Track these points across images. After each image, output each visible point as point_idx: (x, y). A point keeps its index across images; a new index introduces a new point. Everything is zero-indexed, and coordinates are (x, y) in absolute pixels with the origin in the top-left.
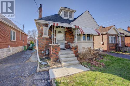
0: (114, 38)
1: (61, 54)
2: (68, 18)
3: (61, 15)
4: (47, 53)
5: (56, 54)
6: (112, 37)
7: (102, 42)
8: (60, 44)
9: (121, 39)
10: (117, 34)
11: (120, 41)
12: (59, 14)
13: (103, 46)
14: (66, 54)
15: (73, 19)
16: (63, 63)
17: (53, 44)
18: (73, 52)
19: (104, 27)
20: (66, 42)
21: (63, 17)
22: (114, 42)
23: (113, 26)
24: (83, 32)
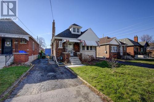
0: (116, 47)
1: (71, 59)
2: (76, 33)
3: (70, 30)
4: (61, 59)
5: (68, 58)
6: (114, 48)
7: (105, 51)
8: (70, 53)
9: (123, 49)
10: (118, 44)
11: (121, 51)
12: (69, 29)
13: (106, 54)
14: (74, 59)
15: (80, 33)
16: (72, 63)
17: (66, 53)
18: (78, 58)
19: (110, 38)
20: (74, 51)
21: (73, 33)
22: (116, 51)
23: (114, 38)
24: (86, 45)
